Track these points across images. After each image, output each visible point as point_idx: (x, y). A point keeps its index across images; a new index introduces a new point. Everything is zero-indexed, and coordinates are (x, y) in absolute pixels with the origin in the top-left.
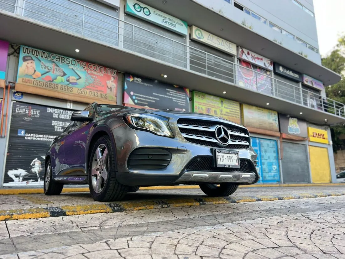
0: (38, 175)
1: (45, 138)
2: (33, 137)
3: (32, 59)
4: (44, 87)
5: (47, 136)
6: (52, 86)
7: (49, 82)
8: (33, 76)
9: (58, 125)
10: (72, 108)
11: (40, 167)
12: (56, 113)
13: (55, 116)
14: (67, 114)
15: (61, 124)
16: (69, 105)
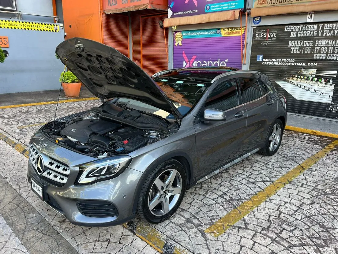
1: (280, 62)
2: (269, 61)
4: (278, 3)
5: (283, 60)
9: (295, 46)
10: (312, 21)
12: (294, 32)
13: (293, 35)
14: (307, 30)
15: (299, 43)
16: (309, 18)
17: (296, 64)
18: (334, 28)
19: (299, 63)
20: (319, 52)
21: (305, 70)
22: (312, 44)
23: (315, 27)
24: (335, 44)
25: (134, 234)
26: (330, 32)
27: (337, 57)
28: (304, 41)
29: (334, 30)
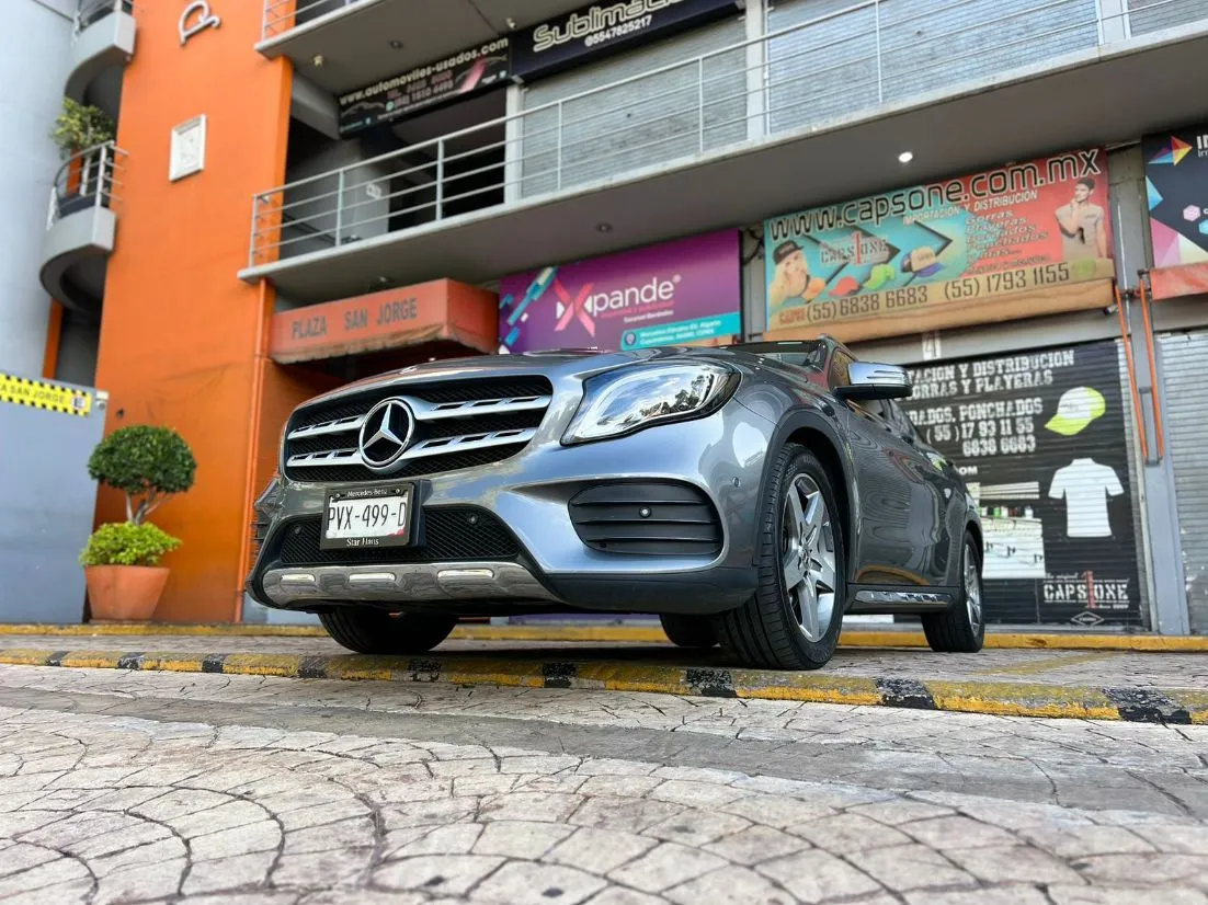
3: (797, 248)
4: (838, 316)
6: (861, 304)
7: (849, 298)
8: (804, 295)
10: (939, 356)
14: (928, 381)
15: (914, 417)
16: (930, 347)
18: (1000, 371)
22: (950, 415)
23: (950, 371)
24: (1015, 411)
25: (731, 694)
26: (992, 382)
27: (1028, 443)
28: (925, 410)
29: (1001, 376)
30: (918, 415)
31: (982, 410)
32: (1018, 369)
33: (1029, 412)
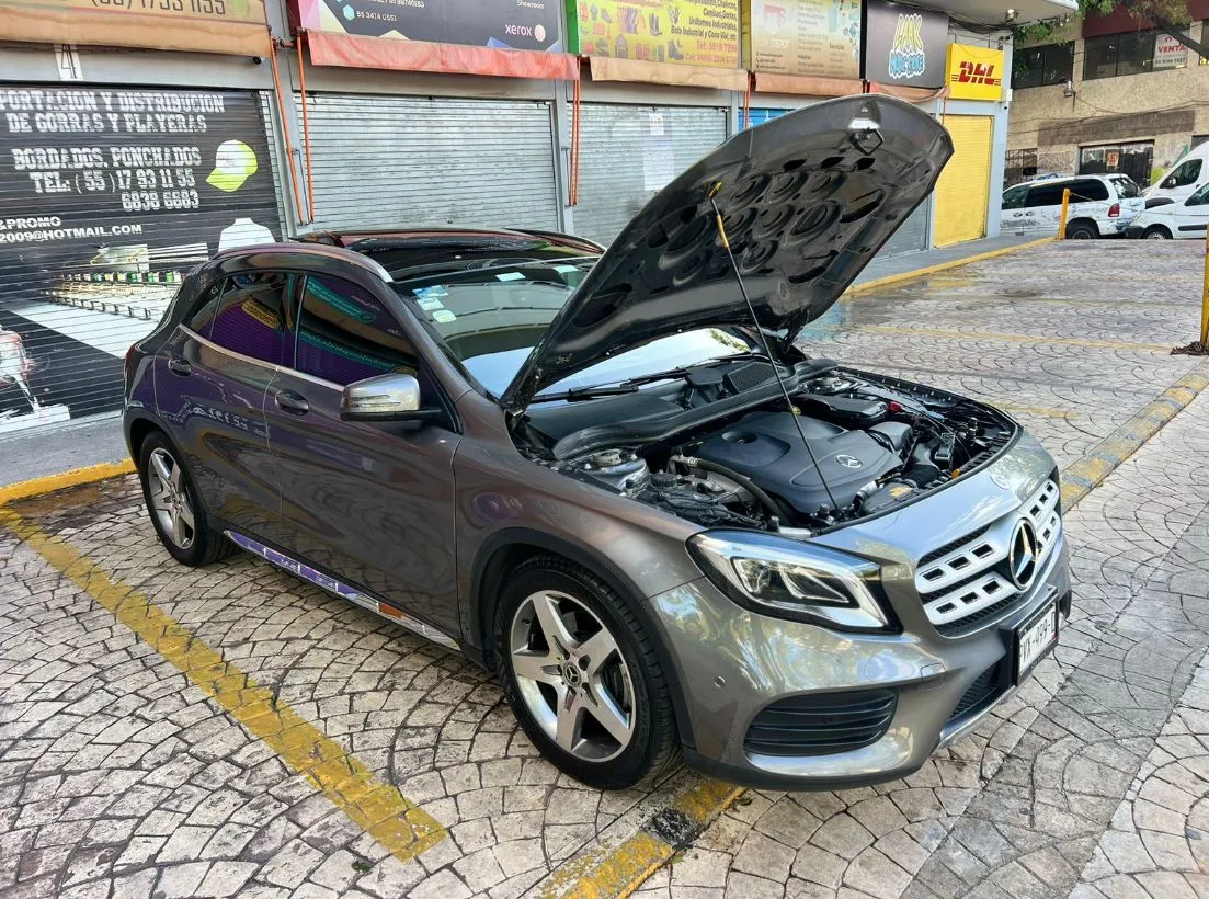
0: (23, 386)
1: (5, 232)
5: (11, 223)
9: (41, 167)
10: (80, 78)
11: (22, 357)
12: (16, 112)
13: (18, 125)
15: (53, 157)
16: (66, 64)
17: (69, 234)
18: (150, 109)
19: (82, 230)
20: (135, 187)
21: (109, 252)
22: (101, 159)
23: (90, 99)
24: (173, 159)
26: (143, 120)
27: (192, 198)
28: (68, 149)
29: (152, 114)
30: (60, 154)
31: (137, 155)
32: (169, 109)
33: (190, 163)
